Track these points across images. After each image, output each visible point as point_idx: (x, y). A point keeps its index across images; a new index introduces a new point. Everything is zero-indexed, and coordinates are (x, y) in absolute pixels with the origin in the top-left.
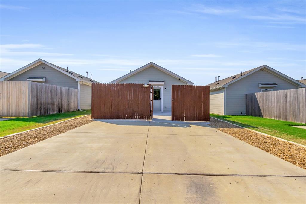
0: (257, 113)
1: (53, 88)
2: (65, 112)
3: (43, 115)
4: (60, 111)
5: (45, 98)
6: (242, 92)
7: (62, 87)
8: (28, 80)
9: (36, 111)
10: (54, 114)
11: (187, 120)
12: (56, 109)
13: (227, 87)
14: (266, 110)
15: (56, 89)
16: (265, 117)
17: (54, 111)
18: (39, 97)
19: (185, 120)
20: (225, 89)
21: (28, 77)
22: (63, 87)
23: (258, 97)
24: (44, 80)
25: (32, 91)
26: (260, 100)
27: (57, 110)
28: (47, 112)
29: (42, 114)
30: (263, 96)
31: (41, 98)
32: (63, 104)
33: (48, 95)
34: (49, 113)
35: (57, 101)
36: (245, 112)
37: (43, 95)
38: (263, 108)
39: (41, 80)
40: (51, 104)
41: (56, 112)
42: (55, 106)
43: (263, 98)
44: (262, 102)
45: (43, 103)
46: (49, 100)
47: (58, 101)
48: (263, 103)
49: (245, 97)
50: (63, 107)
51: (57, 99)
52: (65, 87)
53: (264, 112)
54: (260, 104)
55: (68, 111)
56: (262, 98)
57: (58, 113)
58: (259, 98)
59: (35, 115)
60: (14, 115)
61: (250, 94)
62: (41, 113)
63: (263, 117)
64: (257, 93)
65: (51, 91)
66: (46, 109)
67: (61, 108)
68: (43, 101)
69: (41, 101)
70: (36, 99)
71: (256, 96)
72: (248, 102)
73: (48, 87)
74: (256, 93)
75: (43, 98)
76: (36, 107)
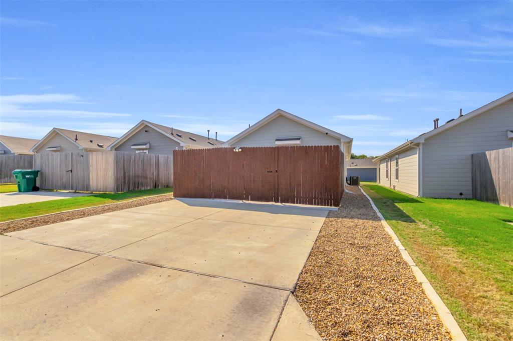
0: (490, 195)
1: (146, 158)
2: (163, 187)
3: (131, 191)
4: (156, 186)
5: (135, 170)
6: (463, 149)
7: (158, 156)
8: (132, 147)
9: (123, 186)
10: (147, 190)
11: (300, 203)
12: (150, 184)
13: (424, 142)
14: (503, 188)
15: (150, 159)
16: (502, 205)
17: (147, 186)
18: (126, 169)
19: (297, 203)
20: (421, 146)
21: (133, 144)
22: (160, 155)
23: (491, 160)
24: (147, 146)
25: (117, 162)
26: (493, 166)
27: (152, 184)
28: (138, 187)
29: (131, 189)
30: (499, 158)
31: (130, 170)
32: (160, 177)
33: (138, 166)
34: (140, 188)
35: (151, 173)
36: (471, 192)
37: (131, 167)
38: (499, 184)
39: (144, 147)
40: (143, 176)
41: (150, 187)
42: (149, 180)
43: (499, 162)
44: (497, 170)
45: (133, 176)
46: (140, 172)
47: (153, 174)
48: (499, 174)
49: (470, 161)
50: (161, 181)
51: (152, 171)
52: (163, 155)
53: (501, 191)
54: (494, 176)
55: (168, 186)
56: (497, 162)
57: (154, 189)
58: (492, 162)
59: (122, 190)
60: (102, 190)
61: (478, 153)
62: (129, 188)
63: (499, 204)
64: (489, 152)
65: (143, 161)
66: (137, 184)
67: (157, 182)
68: (131, 174)
69: (129, 174)
70: (122, 172)
71: (488, 158)
72: (475, 170)
73: (138, 156)
74: (487, 152)
75: (131, 169)
76: (123, 181)
